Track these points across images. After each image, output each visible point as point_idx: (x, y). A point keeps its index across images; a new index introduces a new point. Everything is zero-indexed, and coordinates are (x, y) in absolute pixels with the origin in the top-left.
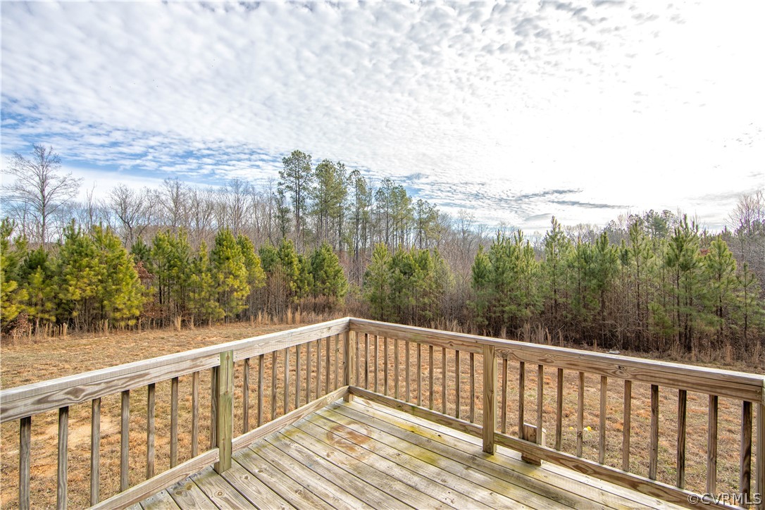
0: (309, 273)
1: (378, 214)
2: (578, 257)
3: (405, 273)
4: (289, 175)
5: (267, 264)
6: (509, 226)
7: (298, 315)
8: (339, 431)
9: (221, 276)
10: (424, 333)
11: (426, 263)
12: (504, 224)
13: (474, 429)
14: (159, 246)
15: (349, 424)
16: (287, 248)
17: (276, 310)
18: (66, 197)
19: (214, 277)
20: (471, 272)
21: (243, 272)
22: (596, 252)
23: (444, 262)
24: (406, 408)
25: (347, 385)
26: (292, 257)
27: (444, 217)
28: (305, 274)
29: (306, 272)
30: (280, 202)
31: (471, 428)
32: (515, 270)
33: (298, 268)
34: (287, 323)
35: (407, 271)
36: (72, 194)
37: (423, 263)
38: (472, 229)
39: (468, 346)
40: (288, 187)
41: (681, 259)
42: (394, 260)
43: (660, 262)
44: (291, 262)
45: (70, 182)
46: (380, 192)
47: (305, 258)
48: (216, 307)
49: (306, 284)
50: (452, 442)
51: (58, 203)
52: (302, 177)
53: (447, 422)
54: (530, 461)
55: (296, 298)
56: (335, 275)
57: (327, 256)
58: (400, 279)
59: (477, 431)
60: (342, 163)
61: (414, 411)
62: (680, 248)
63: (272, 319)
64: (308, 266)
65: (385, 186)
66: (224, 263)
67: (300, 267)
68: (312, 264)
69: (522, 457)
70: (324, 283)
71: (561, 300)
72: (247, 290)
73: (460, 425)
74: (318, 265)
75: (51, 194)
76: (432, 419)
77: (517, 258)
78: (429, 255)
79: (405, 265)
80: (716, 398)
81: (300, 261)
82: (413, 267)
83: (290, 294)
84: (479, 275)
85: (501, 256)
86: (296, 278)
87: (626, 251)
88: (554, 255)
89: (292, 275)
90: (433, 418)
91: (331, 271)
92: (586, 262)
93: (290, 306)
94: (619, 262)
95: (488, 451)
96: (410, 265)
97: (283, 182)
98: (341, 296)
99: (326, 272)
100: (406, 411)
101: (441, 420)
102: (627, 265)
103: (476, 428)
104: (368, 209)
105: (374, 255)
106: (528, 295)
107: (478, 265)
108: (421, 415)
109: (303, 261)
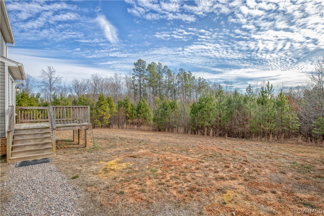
4: (137, 70)
7: (128, 126)
9: (99, 111)
14: (80, 101)
16: (127, 101)
18: (57, 84)
19: (97, 111)
21: (108, 109)
29: (134, 110)
30: (133, 82)
33: (130, 109)
34: (124, 129)
36: (59, 83)
37: (173, 105)
40: (136, 75)
44: (128, 106)
45: (58, 79)
46: (178, 75)
47: (134, 105)
48: (98, 122)
49: (134, 115)
51: (55, 87)
52: (142, 71)
55: (129, 120)
56: (146, 111)
57: (143, 104)
60: (160, 63)
63: (119, 127)
64: (135, 108)
65: (181, 72)
66: (101, 106)
68: (137, 107)
70: (141, 114)
72: (109, 116)
74: (139, 107)
75: (53, 83)
81: (132, 106)
86: (129, 112)
91: (144, 110)
93: (126, 123)
97: (134, 73)
98: (149, 120)
99: (142, 110)
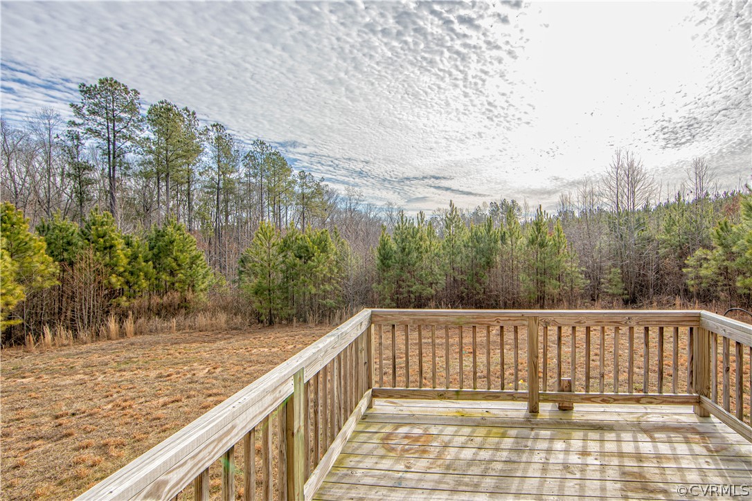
0: (146, 261)
1: (249, 184)
2: (471, 237)
3: (300, 257)
5: (60, 249)
6: (396, 207)
7: (129, 325)
8: (392, 440)
10: (469, 314)
11: (326, 245)
12: (391, 204)
13: (521, 395)
15: (396, 429)
16: (102, 224)
17: (82, 321)
20: (376, 254)
22: (484, 233)
23: (346, 243)
24: (449, 395)
25: (369, 388)
26: (113, 239)
27: (330, 194)
28: (140, 264)
29: (141, 259)
30: (72, 153)
31: (518, 395)
32: (420, 250)
33: (125, 255)
34: (109, 338)
35: (303, 255)
37: (323, 246)
38: (360, 208)
39: (515, 320)
40: (90, 130)
41: (539, 239)
42: (285, 242)
43: (526, 242)
44: (112, 246)
46: (250, 156)
47: (135, 240)
49: (142, 277)
50: (502, 414)
52: (121, 120)
53: (494, 396)
54: (565, 409)
55: (124, 298)
56: (192, 263)
57: (176, 236)
58: (295, 265)
59: (525, 396)
61: (458, 395)
62: (539, 230)
63: (75, 336)
64: (144, 250)
65: (258, 150)
67: (130, 253)
68: (151, 248)
69: (559, 407)
70: (172, 274)
71: (459, 277)
72: (18, 293)
73: (508, 395)
74: (160, 250)
76: (480, 398)
77: (421, 239)
78: (329, 236)
79: (300, 248)
80: (677, 328)
81: (128, 244)
82: (311, 250)
83: (113, 293)
84: (385, 257)
85: (406, 237)
86: (122, 269)
87: (504, 233)
88: (452, 236)
89: (112, 267)
90: (480, 396)
91: (185, 258)
92: (478, 242)
93: (112, 313)
94: (500, 242)
95: (534, 410)
96: (307, 247)
98: (201, 290)
99: (176, 260)
100: (449, 398)
101: (488, 396)
102: (505, 244)
103: (523, 393)
104: (233, 176)
105: (258, 236)
106: (432, 273)
107: (384, 245)
108: (467, 397)
109: (135, 244)
